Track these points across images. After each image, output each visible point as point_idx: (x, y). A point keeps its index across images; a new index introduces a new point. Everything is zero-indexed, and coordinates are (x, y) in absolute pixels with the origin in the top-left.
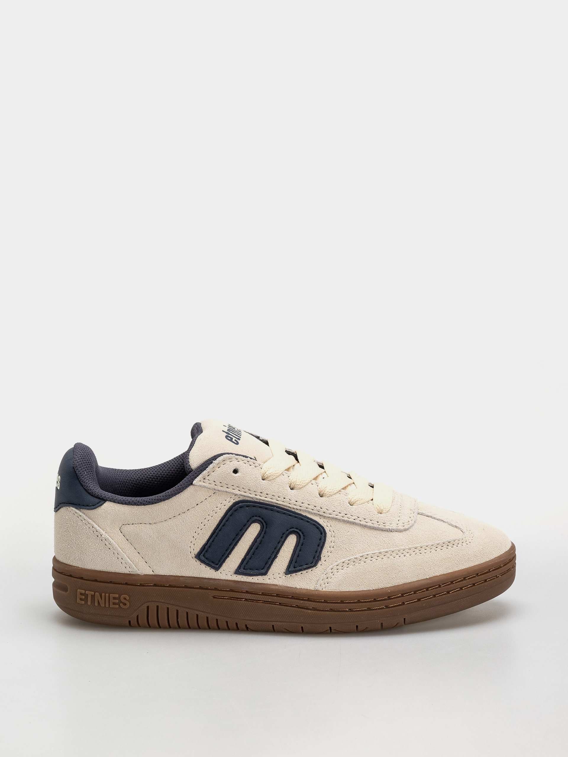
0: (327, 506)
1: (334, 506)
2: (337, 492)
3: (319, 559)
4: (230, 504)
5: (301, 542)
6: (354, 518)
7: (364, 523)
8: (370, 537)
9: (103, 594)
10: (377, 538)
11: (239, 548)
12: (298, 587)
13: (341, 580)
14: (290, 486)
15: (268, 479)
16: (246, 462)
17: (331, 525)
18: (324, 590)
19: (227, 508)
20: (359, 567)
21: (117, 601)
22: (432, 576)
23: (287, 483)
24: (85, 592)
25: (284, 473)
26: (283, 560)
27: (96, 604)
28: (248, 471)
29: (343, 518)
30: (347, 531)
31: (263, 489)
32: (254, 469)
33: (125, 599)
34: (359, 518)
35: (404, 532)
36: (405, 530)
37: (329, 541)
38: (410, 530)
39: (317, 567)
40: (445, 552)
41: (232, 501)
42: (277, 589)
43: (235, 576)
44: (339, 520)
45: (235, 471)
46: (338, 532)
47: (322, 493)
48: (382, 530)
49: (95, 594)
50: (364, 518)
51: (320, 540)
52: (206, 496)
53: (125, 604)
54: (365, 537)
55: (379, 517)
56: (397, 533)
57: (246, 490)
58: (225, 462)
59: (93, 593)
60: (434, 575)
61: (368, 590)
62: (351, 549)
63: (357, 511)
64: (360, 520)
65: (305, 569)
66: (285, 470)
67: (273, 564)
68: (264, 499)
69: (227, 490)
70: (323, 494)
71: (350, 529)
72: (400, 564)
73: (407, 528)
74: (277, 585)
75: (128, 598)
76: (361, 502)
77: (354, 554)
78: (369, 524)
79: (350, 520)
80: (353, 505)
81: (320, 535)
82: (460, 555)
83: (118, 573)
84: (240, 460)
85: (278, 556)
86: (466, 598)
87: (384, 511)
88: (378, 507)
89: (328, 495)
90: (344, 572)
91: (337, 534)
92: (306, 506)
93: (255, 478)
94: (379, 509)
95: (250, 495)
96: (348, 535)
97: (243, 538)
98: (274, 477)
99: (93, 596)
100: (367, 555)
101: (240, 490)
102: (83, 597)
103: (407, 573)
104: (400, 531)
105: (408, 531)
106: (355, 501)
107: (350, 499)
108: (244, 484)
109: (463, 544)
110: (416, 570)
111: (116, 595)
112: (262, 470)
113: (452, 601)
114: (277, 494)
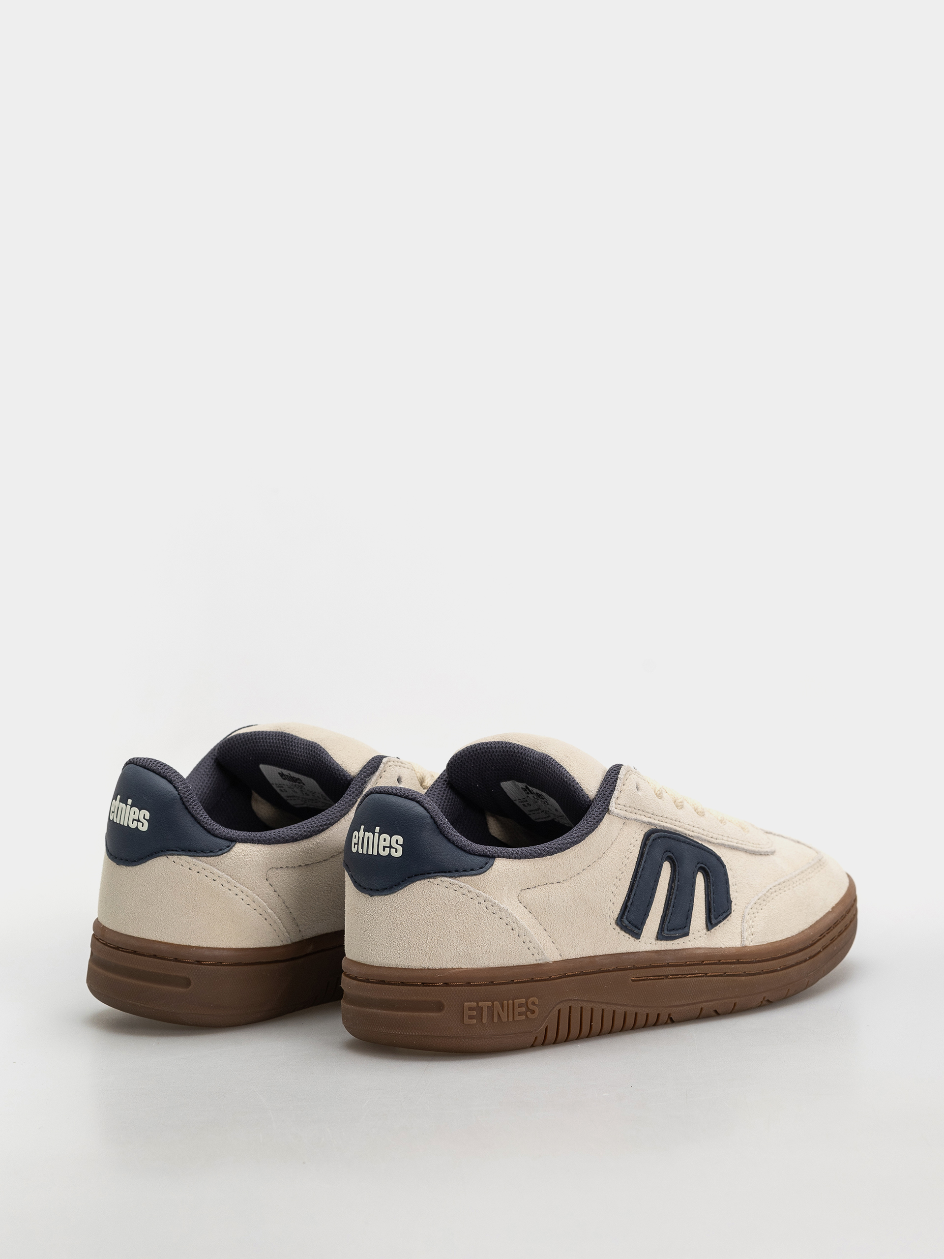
3: (731, 902)
4: (641, 837)
5: (711, 880)
6: (735, 841)
7: (746, 847)
9: (505, 1002)
11: (656, 901)
12: (724, 946)
15: (660, 797)
18: (752, 944)
21: (523, 1009)
24: (478, 1004)
26: (699, 911)
27: (496, 1019)
29: (728, 843)
30: (738, 860)
31: (663, 810)
33: (533, 1003)
39: (731, 915)
41: (642, 833)
43: (659, 942)
44: (726, 846)
45: (638, 787)
47: (697, 812)
49: (493, 1004)
52: (618, 829)
53: (533, 1012)
55: (749, 837)
57: (651, 815)
59: (490, 1003)
63: (731, 831)
64: (740, 843)
65: (725, 918)
69: (637, 817)
75: (537, 1002)
79: (734, 844)
83: (522, 966)
92: (697, 830)
99: (491, 1009)
102: (475, 1013)
108: (648, 806)
111: (522, 1000)
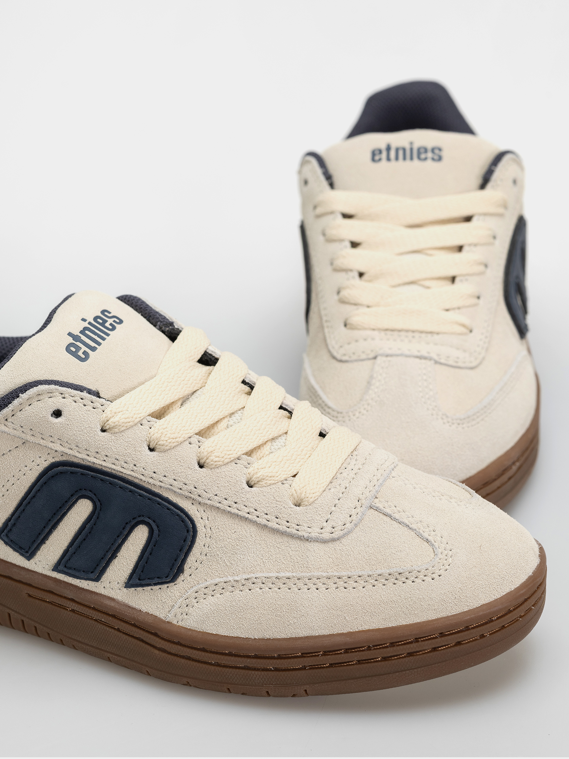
0: (205, 485)
1: (218, 487)
2: (231, 461)
3: (180, 570)
4: (46, 464)
5: (153, 539)
6: (248, 511)
7: (264, 522)
8: (269, 547)
10: (280, 550)
11: (59, 533)
12: (144, 609)
13: (207, 614)
14: (149, 445)
15: (111, 432)
16: (78, 398)
17: (208, 518)
18: (180, 624)
19: (40, 469)
20: (238, 597)
22: (357, 630)
23: (143, 440)
25: (145, 422)
26: (124, 564)
28: (78, 416)
29: (229, 509)
30: (233, 531)
31: (100, 447)
32: (89, 413)
34: (257, 512)
35: (330, 545)
36: (333, 540)
37: (201, 543)
38: (344, 540)
39: (175, 583)
40: (389, 591)
41: (51, 460)
42: (113, 606)
43: (55, 572)
44: (224, 511)
45: (57, 414)
46: (217, 530)
47: (202, 462)
48: (292, 536)
50: (266, 512)
51: (184, 541)
52: (9, 447)
54: (260, 545)
55: (292, 514)
56: (317, 544)
57: (74, 447)
58: (40, 397)
60: (360, 629)
61: (247, 638)
62: (233, 563)
63: (255, 499)
64: (257, 515)
65: (155, 584)
66: (149, 415)
67: (110, 566)
68: (101, 463)
69: (42, 442)
70: (204, 463)
71: (239, 527)
72: (306, 603)
73: (336, 537)
74: (113, 599)
76: (270, 482)
77: (235, 573)
78: (273, 524)
79: (240, 513)
80: (256, 485)
81: (186, 533)
82: (414, 598)
84: (67, 395)
85: (118, 555)
86: (415, 670)
87: (304, 503)
88: (296, 494)
89: (213, 466)
90: (213, 600)
91: (215, 535)
92: (169, 481)
93: (88, 429)
94: (296, 497)
95: (77, 455)
96: (233, 539)
97: (66, 519)
98: (123, 429)
100: (256, 578)
101: (62, 444)
103: (314, 620)
104: (325, 542)
105: (338, 542)
106: (257, 480)
107: (252, 474)
108: (68, 436)
109: (425, 578)
110: (330, 617)
112: (104, 415)
113: (390, 673)
114: (122, 458)
